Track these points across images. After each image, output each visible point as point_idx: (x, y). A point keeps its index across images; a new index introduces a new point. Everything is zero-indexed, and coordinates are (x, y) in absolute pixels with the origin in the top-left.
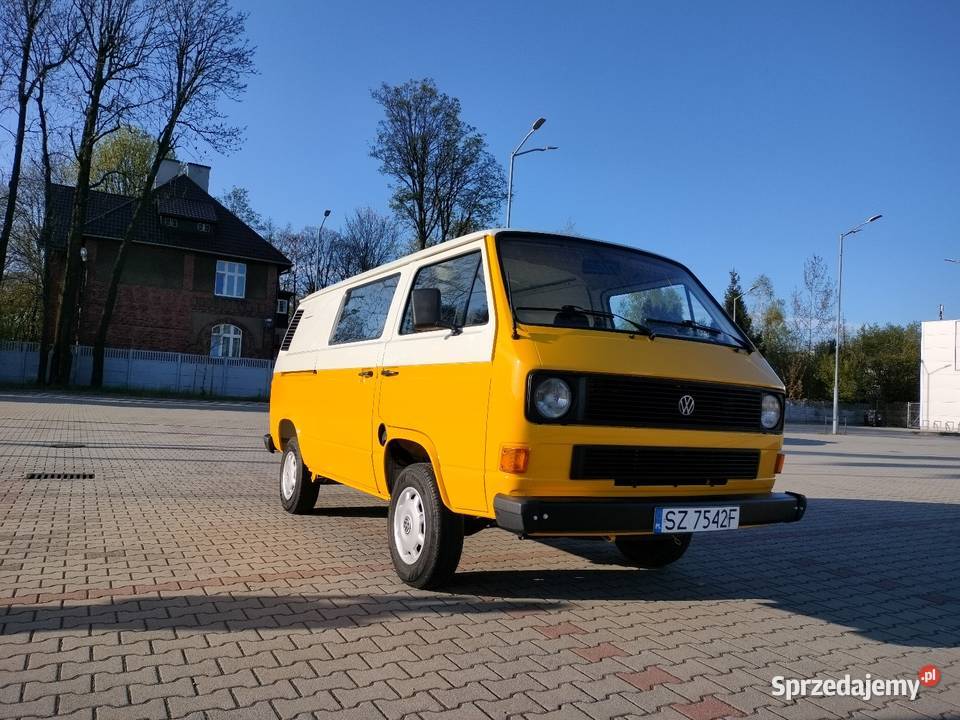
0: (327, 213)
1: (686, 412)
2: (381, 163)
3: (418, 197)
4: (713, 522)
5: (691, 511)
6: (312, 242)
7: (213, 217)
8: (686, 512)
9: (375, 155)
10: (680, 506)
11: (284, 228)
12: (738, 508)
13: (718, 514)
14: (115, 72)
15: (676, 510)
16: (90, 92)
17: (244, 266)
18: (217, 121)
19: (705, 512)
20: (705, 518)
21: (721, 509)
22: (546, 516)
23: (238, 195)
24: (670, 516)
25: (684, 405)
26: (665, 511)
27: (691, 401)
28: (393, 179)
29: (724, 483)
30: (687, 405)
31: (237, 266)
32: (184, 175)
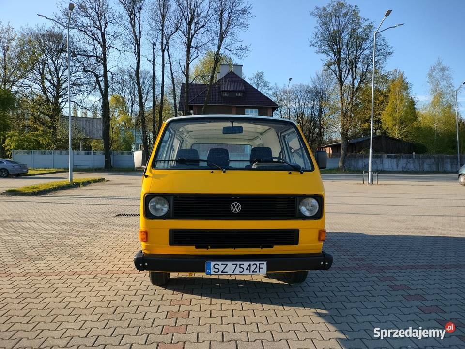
0: (290, 79)
1: (236, 211)
2: (317, 49)
3: (338, 63)
4: (247, 270)
5: (230, 264)
6: (296, 92)
7: (243, 89)
8: (227, 265)
9: (312, 45)
10: (222, 261)
11: (282, 87)
12: (265, 263)
13: (250, 265)
14: (197, 30)
15: (220, 263)
16: (185, 43)
17: (257, 110)
18: (238, 44)
19: (240, 264)
20: (240, 267)
21: (252, 263)
22: (146, 264)
23: (259, 76)
24: (216, 266)
25: (234, 208)
26: (213, 263)
27: (239, 205)
28: (324, 56)
29: (272, 247)
30: (236, 207)
31: (254, 110)
32: (231, 71)
